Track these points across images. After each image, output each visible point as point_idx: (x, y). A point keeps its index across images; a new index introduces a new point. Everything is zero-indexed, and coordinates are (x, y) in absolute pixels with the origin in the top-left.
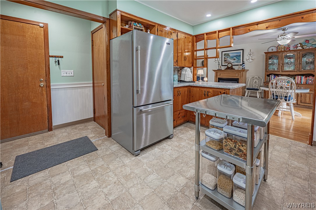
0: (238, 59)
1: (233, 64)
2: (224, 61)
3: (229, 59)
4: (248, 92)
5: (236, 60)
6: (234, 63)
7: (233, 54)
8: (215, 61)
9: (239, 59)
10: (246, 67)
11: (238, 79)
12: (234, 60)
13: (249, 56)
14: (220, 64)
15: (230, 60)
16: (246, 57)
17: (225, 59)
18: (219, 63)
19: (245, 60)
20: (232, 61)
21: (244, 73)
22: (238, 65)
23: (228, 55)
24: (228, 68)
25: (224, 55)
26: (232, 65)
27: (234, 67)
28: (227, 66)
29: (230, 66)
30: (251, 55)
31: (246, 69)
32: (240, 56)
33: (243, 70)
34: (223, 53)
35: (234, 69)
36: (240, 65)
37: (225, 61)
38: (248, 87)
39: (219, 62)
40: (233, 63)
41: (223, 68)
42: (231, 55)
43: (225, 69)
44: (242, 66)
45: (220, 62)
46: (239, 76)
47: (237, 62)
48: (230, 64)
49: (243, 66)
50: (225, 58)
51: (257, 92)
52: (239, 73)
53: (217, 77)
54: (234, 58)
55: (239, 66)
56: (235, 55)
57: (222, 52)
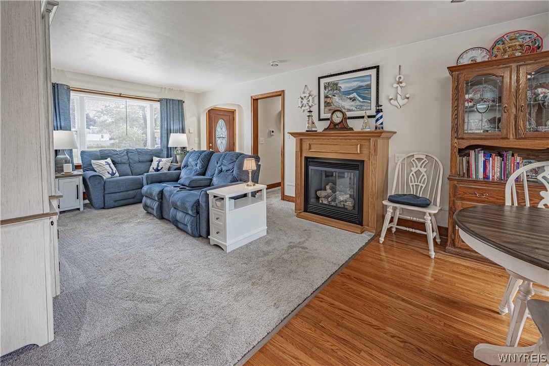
0: (364, 98)
1: (349, 114)
2: (325, 106)
3: (337, 101)
4: (395, 209)
5: (358, 103)
6: (352, 110)
7: (351, 82)
8: (302, 106)
9: (366, 98)
10: (389, 122)
11: (363, 161)
12: (353, 103)
13: (395, 85)
14: (315, 114)
15: (340, 102)
16: (387, 91)
17: (328, 100)
18: (310, 111)
19: (383, 101)
20: (346, 104)
21: (380, 141)
22: (363, 117)
23: (335, 86)
24: (333, 126)
25: (325, 88)
26: (345, 118)
27: (350, 123)
28: (329, 122)
29: (338, 117)
30: (403, 84)
31: (386, 128)
32: (369, 87)
33: (379, 132)
34: (323, 81)
35: (351, 129)
36: (369, 117)
37: (327, 104)
38: (393, 193)
39: (312, 109)
40: (349, 110)
41: (320, 127)
42: (344, 87)
43: (325, 129)
44: (374, 119)
45: (315, 109)
46: (365, 151)
47: (360, 108)
48: (339, 115)
49: (377, 120)
50: (326, 97)
51: (424, 214)
52: (366, 143)
53: (301, 156)
54: (351, 96)
55: (366, 119)
56: (356, 84)
57: (319, 78)
